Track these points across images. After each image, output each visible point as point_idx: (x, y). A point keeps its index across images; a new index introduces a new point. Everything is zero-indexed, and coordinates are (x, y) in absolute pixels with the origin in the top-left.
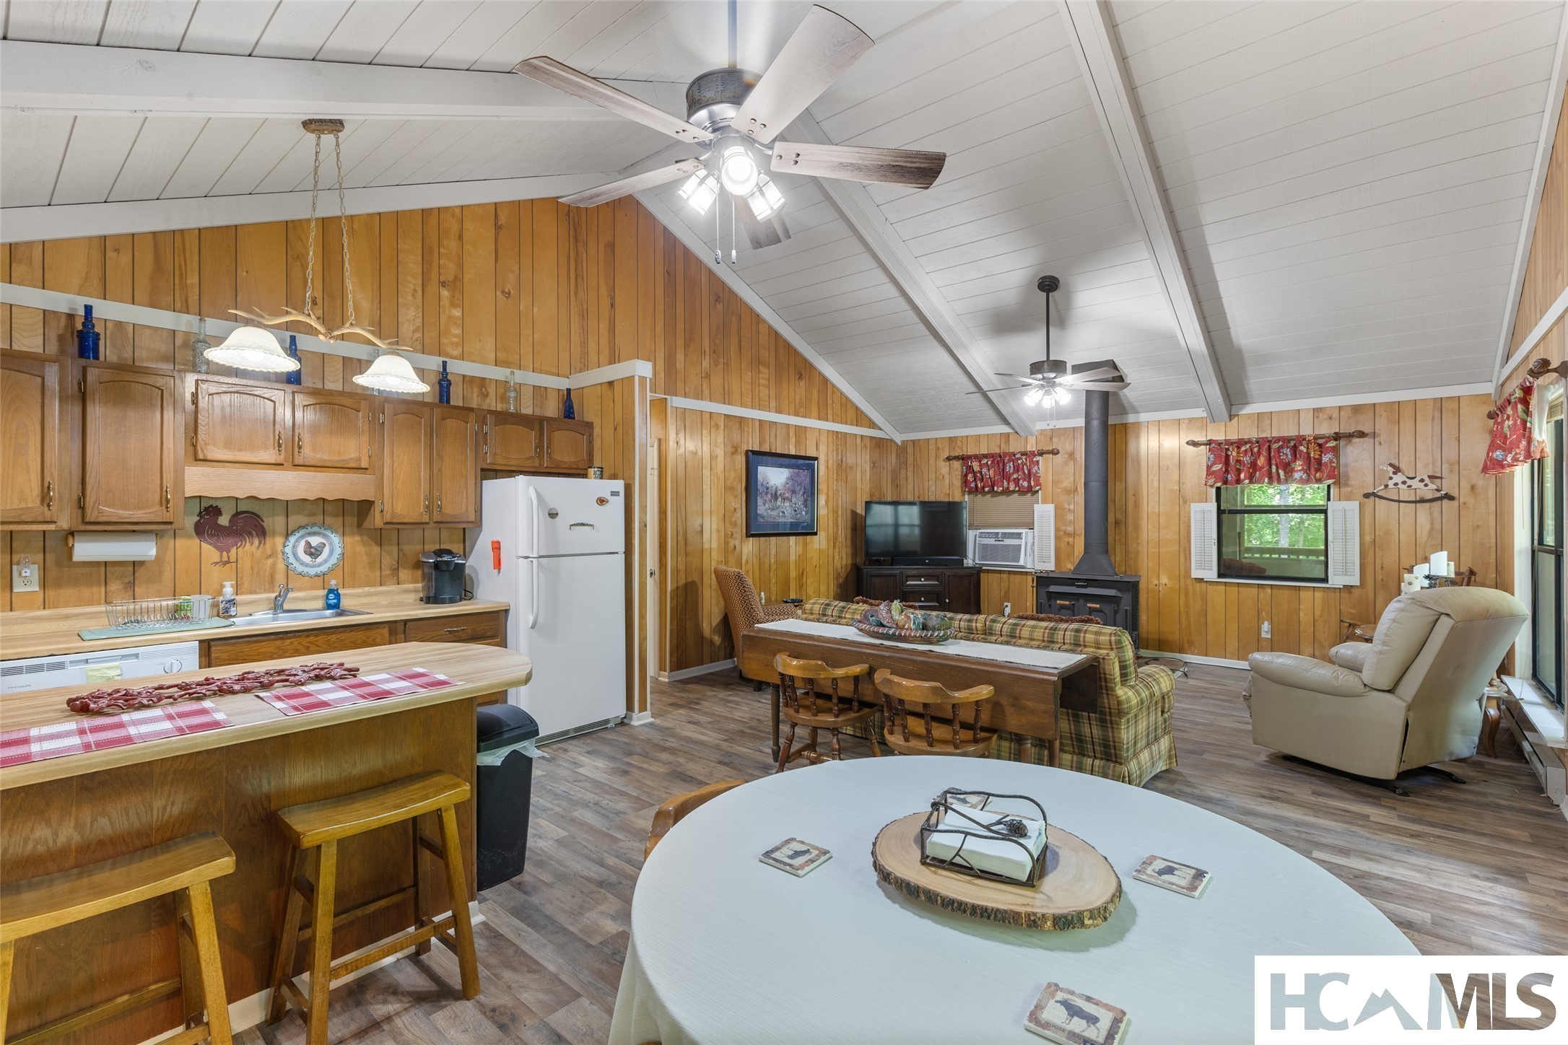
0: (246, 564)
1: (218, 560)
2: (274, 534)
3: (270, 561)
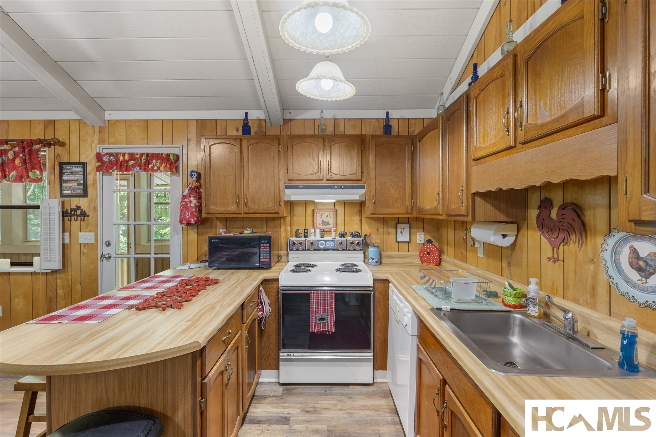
0: (570, 263)
1: (551, 256)
2: (595, 234)
3: (592, 267)
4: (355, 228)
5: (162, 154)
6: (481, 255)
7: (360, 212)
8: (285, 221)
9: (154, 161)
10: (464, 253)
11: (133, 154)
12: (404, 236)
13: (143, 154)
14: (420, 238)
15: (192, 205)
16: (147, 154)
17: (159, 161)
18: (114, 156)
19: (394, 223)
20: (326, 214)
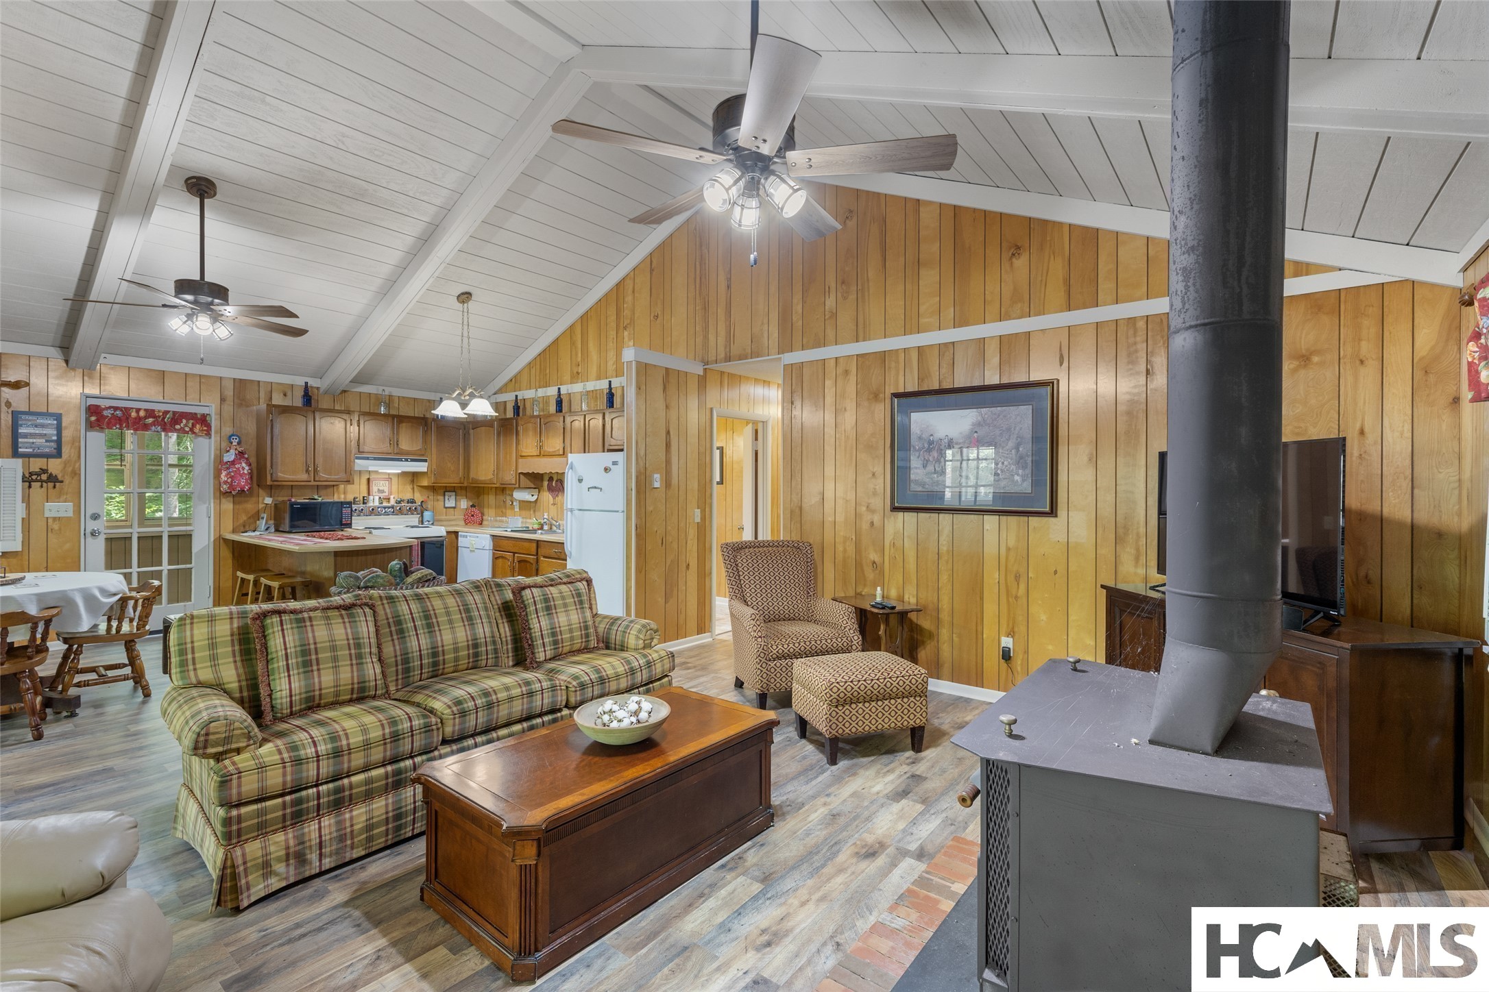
4: (408, 496)
5: (196, 414)
6: (517, 509)
7: (413, 481)
8: (338, 489)
9: (184, 421)
10: (504, 510)
11: (153, 411)
12: (451, 503)
13: (168, 412)
14: (464, 504)
15: (246, 472)
16: (174, 413)
17: (191, 421)
18: (121, 410)
19: (442, 491)
20: (382, 482)
